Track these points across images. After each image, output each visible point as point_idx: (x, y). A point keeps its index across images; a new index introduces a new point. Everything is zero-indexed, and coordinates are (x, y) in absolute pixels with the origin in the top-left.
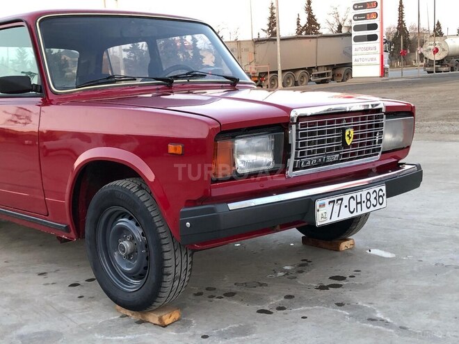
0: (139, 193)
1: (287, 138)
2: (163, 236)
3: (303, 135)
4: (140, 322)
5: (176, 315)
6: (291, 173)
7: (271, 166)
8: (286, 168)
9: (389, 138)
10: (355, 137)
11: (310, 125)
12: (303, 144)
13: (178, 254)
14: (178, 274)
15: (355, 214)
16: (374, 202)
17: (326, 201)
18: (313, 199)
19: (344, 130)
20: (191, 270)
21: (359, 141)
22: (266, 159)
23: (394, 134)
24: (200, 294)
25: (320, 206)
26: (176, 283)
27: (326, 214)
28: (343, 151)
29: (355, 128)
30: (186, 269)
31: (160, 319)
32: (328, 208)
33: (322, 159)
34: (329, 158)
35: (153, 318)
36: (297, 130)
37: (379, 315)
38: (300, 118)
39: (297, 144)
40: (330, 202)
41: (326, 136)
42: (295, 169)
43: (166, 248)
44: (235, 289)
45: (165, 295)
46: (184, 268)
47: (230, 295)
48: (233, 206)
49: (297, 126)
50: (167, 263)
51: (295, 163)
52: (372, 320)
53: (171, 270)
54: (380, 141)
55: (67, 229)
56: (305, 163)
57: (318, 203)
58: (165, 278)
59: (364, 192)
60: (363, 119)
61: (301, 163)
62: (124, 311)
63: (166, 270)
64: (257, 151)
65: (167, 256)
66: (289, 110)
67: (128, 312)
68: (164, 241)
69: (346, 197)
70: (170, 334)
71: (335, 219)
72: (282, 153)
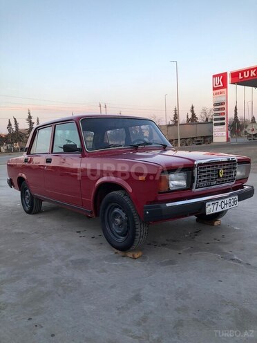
0: (125, 197)
1: (193, 174)
2: (135, 217)
3: (200, 172)
4: (124, 256)
5: (140, 254)
6: (194, 190)
7: (185, 186)
8: (192, 187)
9: (239, 174)
10: (224, 173)
11: (204, 168)
12: (200, 177)
13: (142, 226)
14: (142, 235)
15: (224, 209)
16: (232, 204)
17: (211, 203)
18: (205, 202)
19: (219, 170)
20: (147, 233)
21: (226, 175)
22: (183, 183)
23: (241, 172)
24: (150, 244)
26: (141, 239)
27: (211, 209)
28: (218, 180)
29: (224, 169)
31: (133, 256)
32: (212, 206)
33: (209, 183)
34: (212, 183)
35: (130, 254)
36: (198, 170)
37: (235, 257)
38: (199, 164)
39: (197, 176)
41: (211, 173)
42: (196, 188)
43: (137, 223)
44: (166, 242)
45: (136, 244)
46: (144, 232)
47: (164, 245)
48: (168, 205)
49: (198, 168)
50: (137, 230)
51: (196, 185)
52: (232, 260)
53: (139, 233)
54: (235, 175)
55: (91, 213)
56: (201, 185)
57: (207, 204)
58: (136, 237)
59: (228, 199)
60: (227, 165)
61: (199, 185)
62: (116, 251)
63: (136, 233)
64: (179, 180)
65: (137, 226)
66: (194, 161)
67: (118, 252)
68: (136, 220)
69: (220, 202)
70: (138, 262)
71: (215, 211)
72: (190, 180)
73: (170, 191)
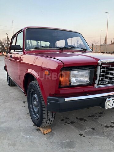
1: (96, 71)
2: (43, 104)
3: (103, 71)
4: (38, 130)
5: (49, 130)
6: (96, 86)
7: (88, 82)
8: (94, 84)
11: (107, 67)
12: (103, 75)
14: (49, 118)
17: (111, 99)
18: (105, 98)
20: (55, 117)
25: (108, 101)
26: (48, 121)
27: (110, 104)
30: (52, 117)
31: (43, 132)
32: (111, 102)
33: (111, 81)
36: (101, 69)
38: (102, 64)
39: (100, 74)
40: (112, 100)
42: (98, 85)
43: (44, 109)
45: (44, 125)
46: (51, 117)
47: (73, 123)
48: (66, 99)
49: (101, 67)
50: (44, 115)
51: (98, 82)
55: (24, 93)
56: (103, 83)
57: (107, 100)
58: (43, 120)
61: (101, 82)
63: (43, 117)
64: (82, 76)
65: (44, 112)
66: (98, 60)
68: (43, 106)
73: (71, 86)
